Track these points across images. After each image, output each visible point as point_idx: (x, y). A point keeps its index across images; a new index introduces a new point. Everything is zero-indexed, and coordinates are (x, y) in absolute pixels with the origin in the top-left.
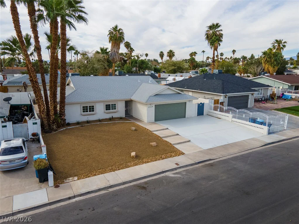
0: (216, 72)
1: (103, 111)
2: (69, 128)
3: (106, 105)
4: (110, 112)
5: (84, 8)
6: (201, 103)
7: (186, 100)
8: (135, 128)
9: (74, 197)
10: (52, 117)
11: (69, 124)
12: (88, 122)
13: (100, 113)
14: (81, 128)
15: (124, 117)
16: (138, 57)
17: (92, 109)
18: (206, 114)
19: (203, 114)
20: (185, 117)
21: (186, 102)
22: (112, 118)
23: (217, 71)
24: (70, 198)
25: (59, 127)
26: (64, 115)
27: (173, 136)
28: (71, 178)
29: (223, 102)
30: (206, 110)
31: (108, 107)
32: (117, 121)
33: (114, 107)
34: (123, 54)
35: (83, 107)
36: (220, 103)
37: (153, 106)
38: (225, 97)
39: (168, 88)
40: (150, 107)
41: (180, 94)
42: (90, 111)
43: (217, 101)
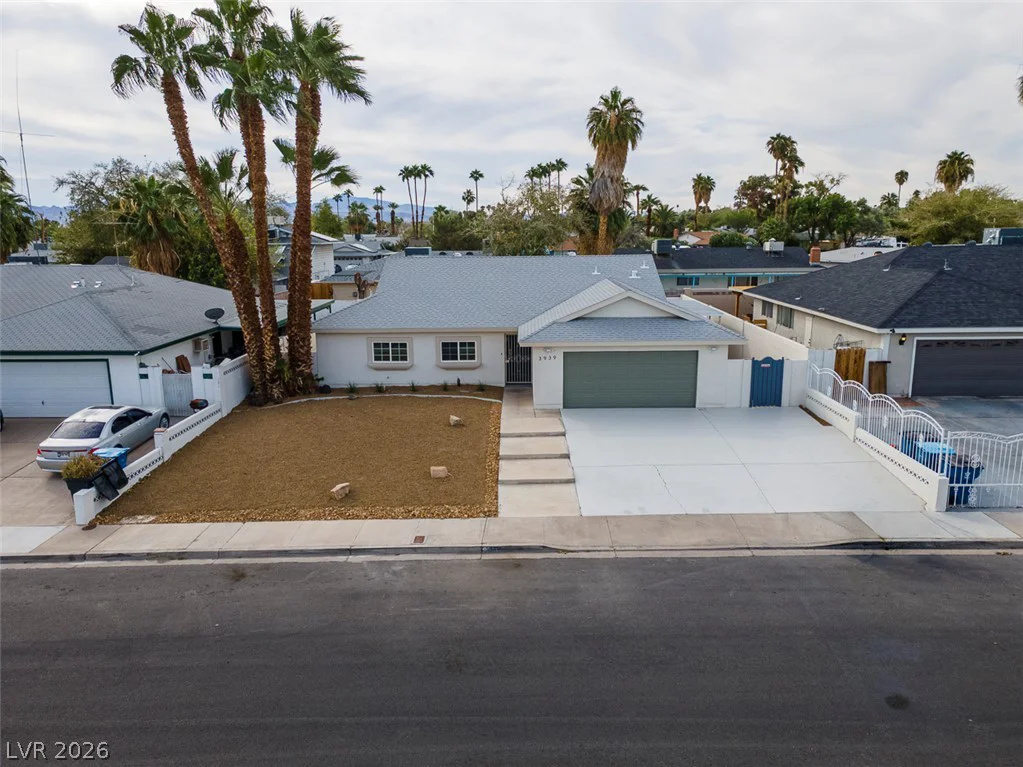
0: (994, 238)
1: (433, 361)
2: (318, 399)
3: (445, 345)
4: (455, 365)
5: (361, 59)
6: (768, 360)
7: (699, 343)
8: (457, 418)
9: (84, 557)
10: (271, 365)
11: (326, 390)
12: (379, 389)
13: (425, 366)
14: (350, 403)
15: (503, 385)
16: (821, 187)
17: (400, 352)
18: (795, 402)
19: (776, 400)
20: (694, 406)
21: (697, 352)
22: (459, 384)
23: (997, 236)
24: (72, 558)
25: (290, 392)
26: (308, 363)
27: (547, 457)
28: (140, 517)
29: (885, 362)
30: (791, 385)
31: (449, 351)
32: (465, 394)
33: (468, 351)
34: (767, 179)
35: (376, 345)
36: (871, 363)
37: (555, 357)
38: (901, 343)
39: (629, 297)
40: (545, 358)
41: (679, 322)
42: (395, 359)
43: (852, 356)
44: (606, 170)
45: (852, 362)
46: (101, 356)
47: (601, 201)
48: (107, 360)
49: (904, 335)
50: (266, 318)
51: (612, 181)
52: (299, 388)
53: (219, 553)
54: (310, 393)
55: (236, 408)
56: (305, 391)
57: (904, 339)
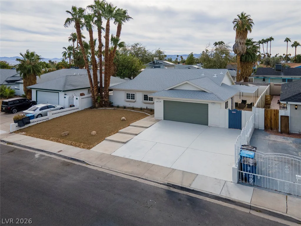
1: (141, 100)
3: (144, 95)
4: (147, 102)
6: (235, 110)
7: (209, 101)
8: (124, 118)
10: (96, 97)
11: (112, 106)
13: (139, 102)
17: (133, 97)
19: (239, 127)
20: (208, 125)
21: (208, 104)
22: (147, 109)
25: (101, 106)
28: (23, 133)
29: (288, 117)
30: (245, 121)
31: (146, 98)
35: (127, 94)
36: (281, 116)
37: (161, 102)
38: (296, 109)
39: (187, 83)
40: (158, 102)
41: (204, 93)
42: (132, 99)
43: (273, 112)
44: (238, 40)
45: (273, 116)
46: (57, 91)
47: (237, 51)
48: (58, 93)
49: (296, 105)
50: (95, 84)
51: (240, 44)
52: (103, 105)
53: (19, 145)
54: (106, 107)
55: (86, 109)
56: (105, 106)
57: (296, 107)
